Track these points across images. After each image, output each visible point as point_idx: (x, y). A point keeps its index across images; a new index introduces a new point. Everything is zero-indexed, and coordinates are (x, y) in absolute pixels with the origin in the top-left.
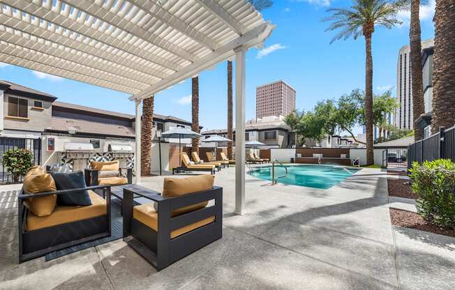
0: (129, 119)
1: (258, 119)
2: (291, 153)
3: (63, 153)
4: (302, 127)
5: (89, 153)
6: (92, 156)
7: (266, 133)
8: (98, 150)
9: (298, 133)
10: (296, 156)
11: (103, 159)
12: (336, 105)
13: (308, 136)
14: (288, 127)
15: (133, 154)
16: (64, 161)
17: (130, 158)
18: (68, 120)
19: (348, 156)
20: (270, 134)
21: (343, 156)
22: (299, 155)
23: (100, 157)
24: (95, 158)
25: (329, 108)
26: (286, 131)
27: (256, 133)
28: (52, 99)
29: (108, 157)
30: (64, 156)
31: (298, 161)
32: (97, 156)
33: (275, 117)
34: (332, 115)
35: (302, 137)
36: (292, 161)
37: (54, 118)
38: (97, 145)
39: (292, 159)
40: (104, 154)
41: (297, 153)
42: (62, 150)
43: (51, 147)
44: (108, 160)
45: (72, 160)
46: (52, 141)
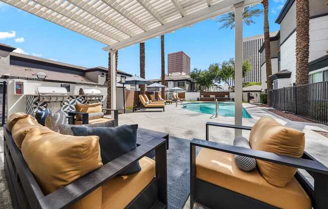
0: (82, 70)
1: (170, 74)
2: (197, 95)
3: (35, 97)
4: (200, 79)
5: (63, 96)
6: (66, 99)
7: (178, 83)
8: (70, 93)
9: (197, 83)
10: (200, 97)
11: (77, 101)
12: (220, 67)
13: (202, 85)
14: (192, 79)
15: (102, 96)
16: (37, 104)
17: (100, 100)
18: (26, 68)
19: (229, 97)
20: (181, 83)
21: (226, 96)
22: (202, 96)
23: (73, 100)
24: (69, 100)
25: (217, 68)
26: (190, 81)
27: (172, 82)
28: (10, 49)
29: (81, 100)
30: (37, 98)
31: (202, 100)
32: (70, 98)
33: (179, 73)
34: (218, 72)
35: (199, 85)
36: (198, 100)
37: (13, 66)
38: (68, 88)
39: (198, 99)
40: (77, 97)
41: (201, 95)
42: (33, 93)
43: (20, 91)
44: (80, 102)
45: (45, 103)
46: (20, 85)
